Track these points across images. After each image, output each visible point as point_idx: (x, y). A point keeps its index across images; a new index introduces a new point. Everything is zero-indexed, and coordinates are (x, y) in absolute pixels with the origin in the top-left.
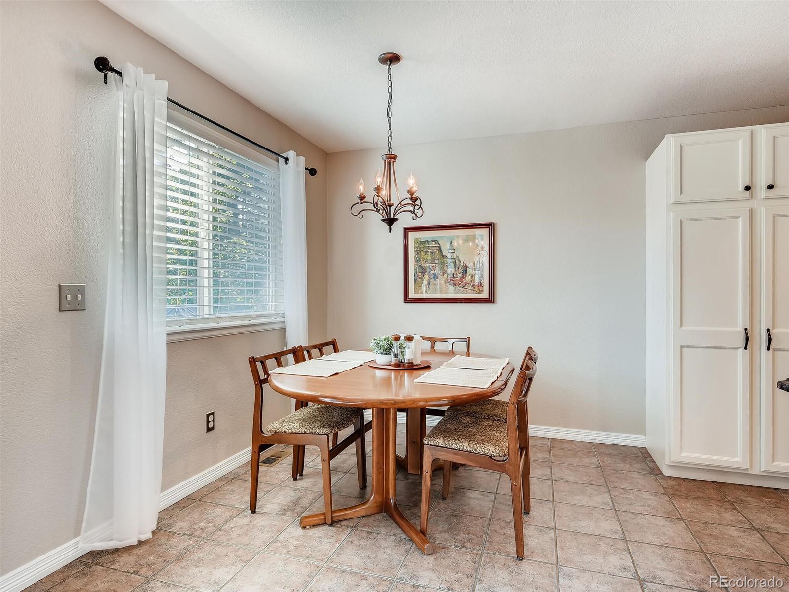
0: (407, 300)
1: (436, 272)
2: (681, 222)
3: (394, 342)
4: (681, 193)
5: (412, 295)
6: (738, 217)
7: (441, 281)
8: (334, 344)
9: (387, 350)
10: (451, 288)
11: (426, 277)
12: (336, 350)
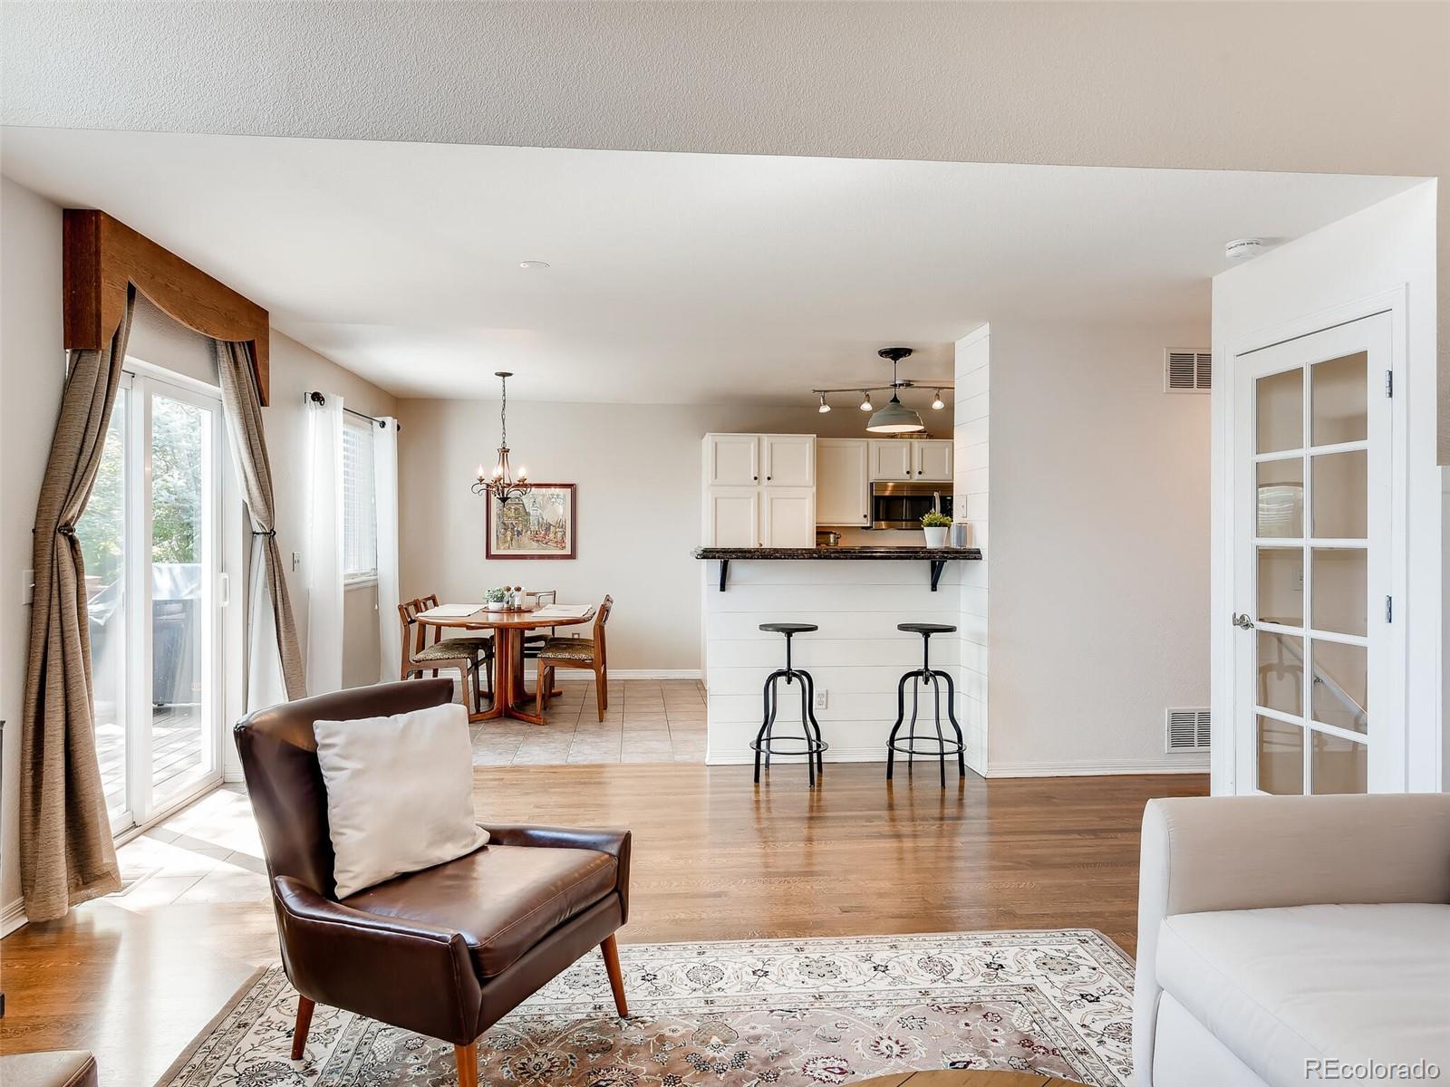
0: (489, 556)
1: (519, 529)
2: (716, 499)
3: (506, 592)
4: (716, 477)
5: (494, 551)
6: (750, 498)
7: (525, 538)
8: (433, 599)
9: (500, 599)
10: (535, 544)
11: (509, 533)
12: (436, 604)
